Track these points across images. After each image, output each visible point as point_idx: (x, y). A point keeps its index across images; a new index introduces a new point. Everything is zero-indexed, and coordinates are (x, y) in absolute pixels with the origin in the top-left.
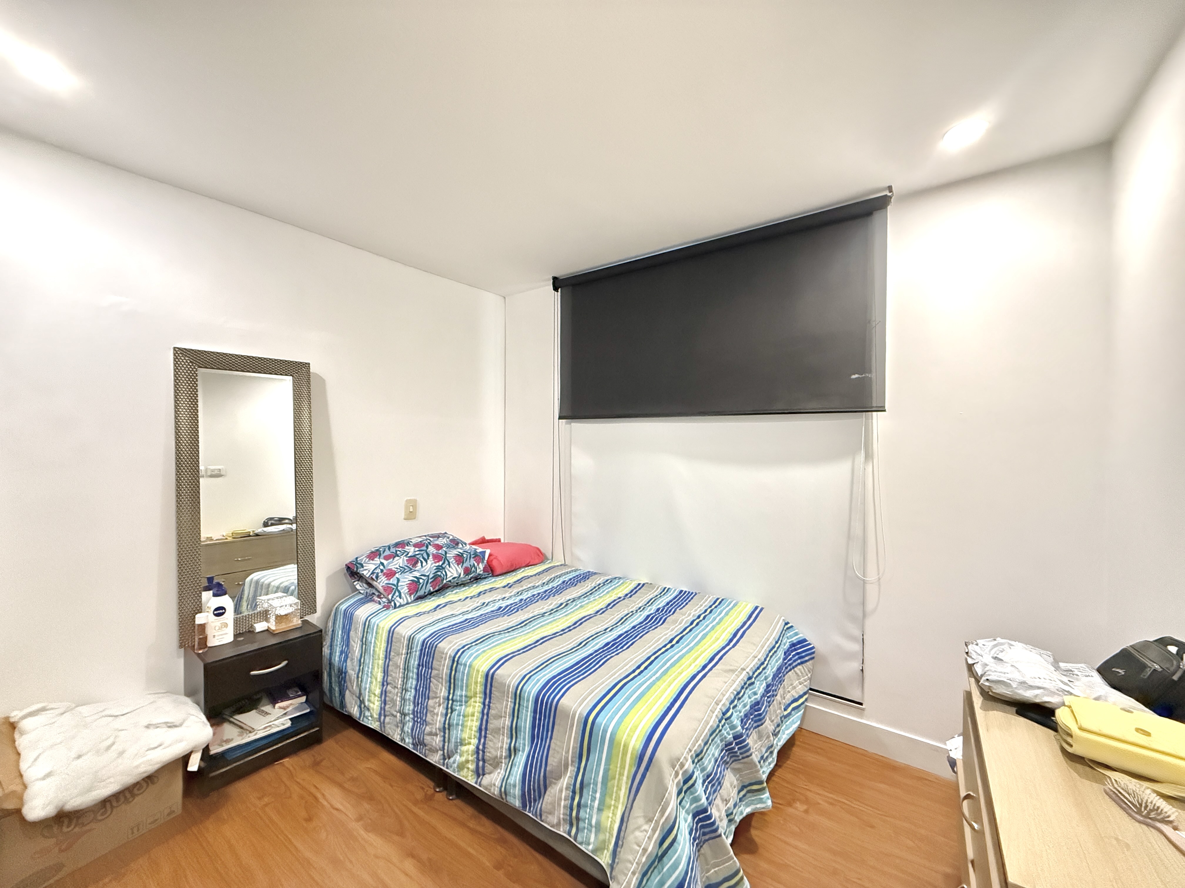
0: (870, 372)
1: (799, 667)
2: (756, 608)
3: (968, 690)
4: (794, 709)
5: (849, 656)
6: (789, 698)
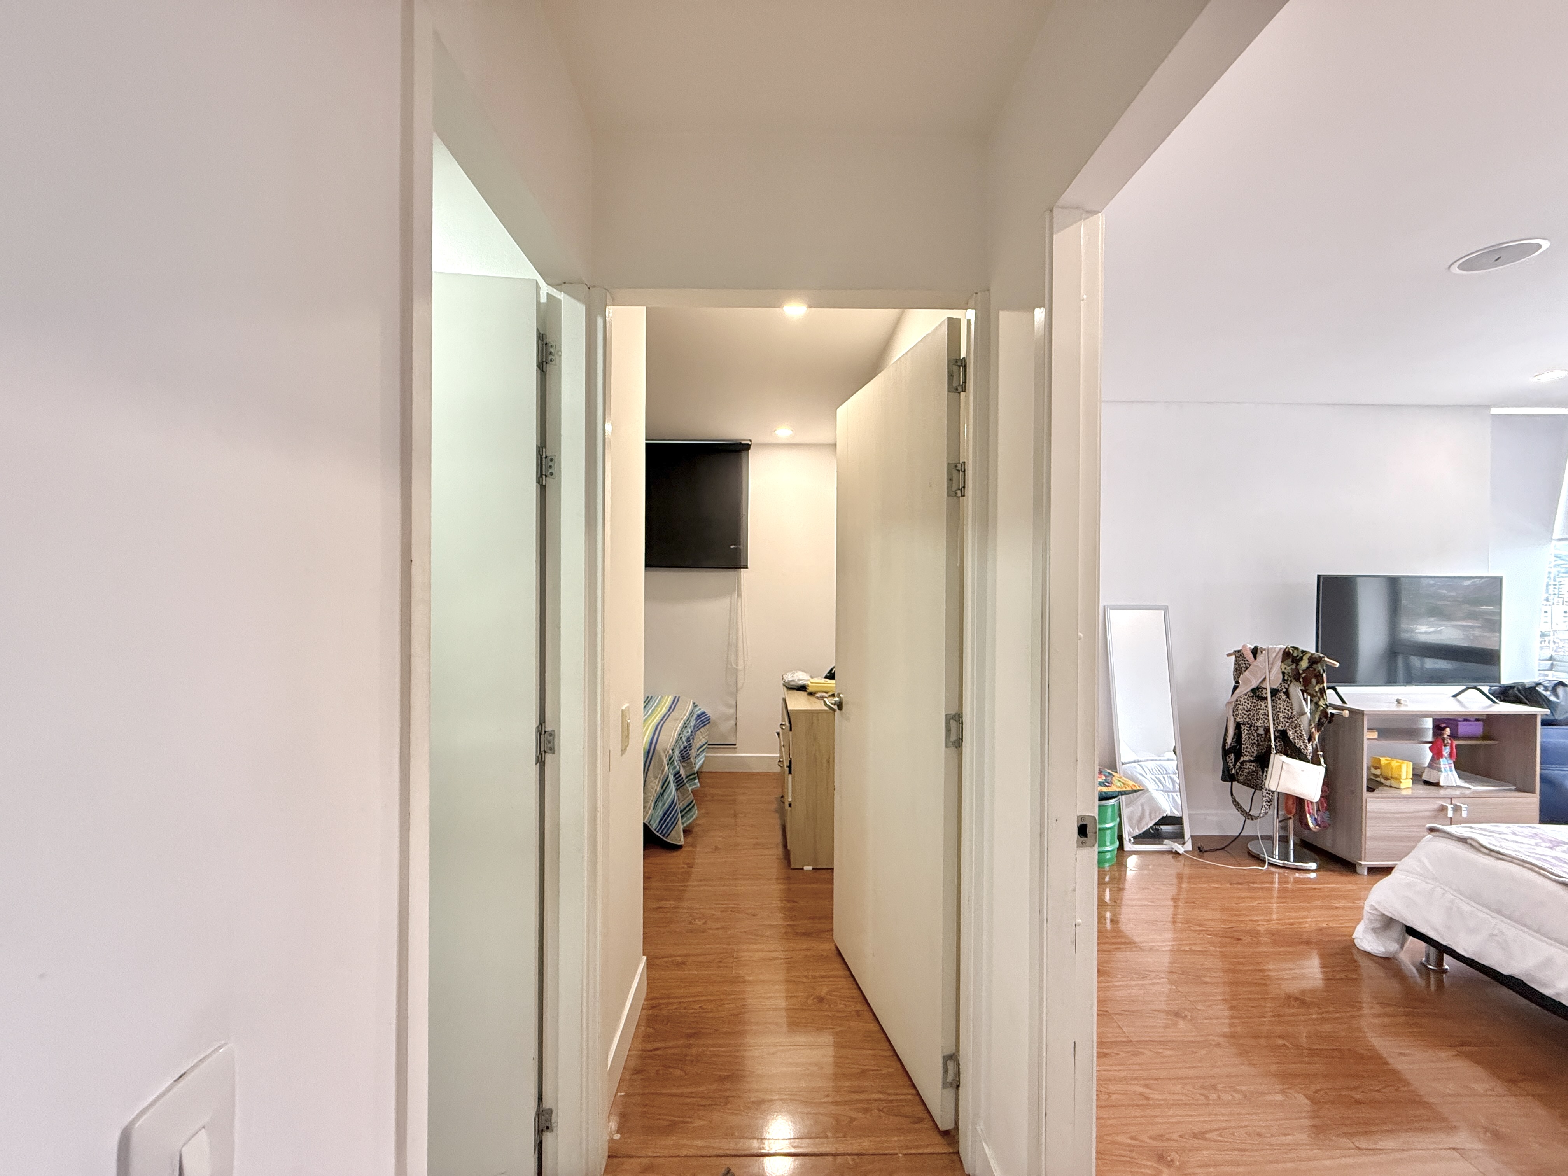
0: (740, 545)
1: (703, 728)
2: (675, 697)
3: (784, 697)
4: (701, 752)
5: (728, 718)
6: (698, 746)
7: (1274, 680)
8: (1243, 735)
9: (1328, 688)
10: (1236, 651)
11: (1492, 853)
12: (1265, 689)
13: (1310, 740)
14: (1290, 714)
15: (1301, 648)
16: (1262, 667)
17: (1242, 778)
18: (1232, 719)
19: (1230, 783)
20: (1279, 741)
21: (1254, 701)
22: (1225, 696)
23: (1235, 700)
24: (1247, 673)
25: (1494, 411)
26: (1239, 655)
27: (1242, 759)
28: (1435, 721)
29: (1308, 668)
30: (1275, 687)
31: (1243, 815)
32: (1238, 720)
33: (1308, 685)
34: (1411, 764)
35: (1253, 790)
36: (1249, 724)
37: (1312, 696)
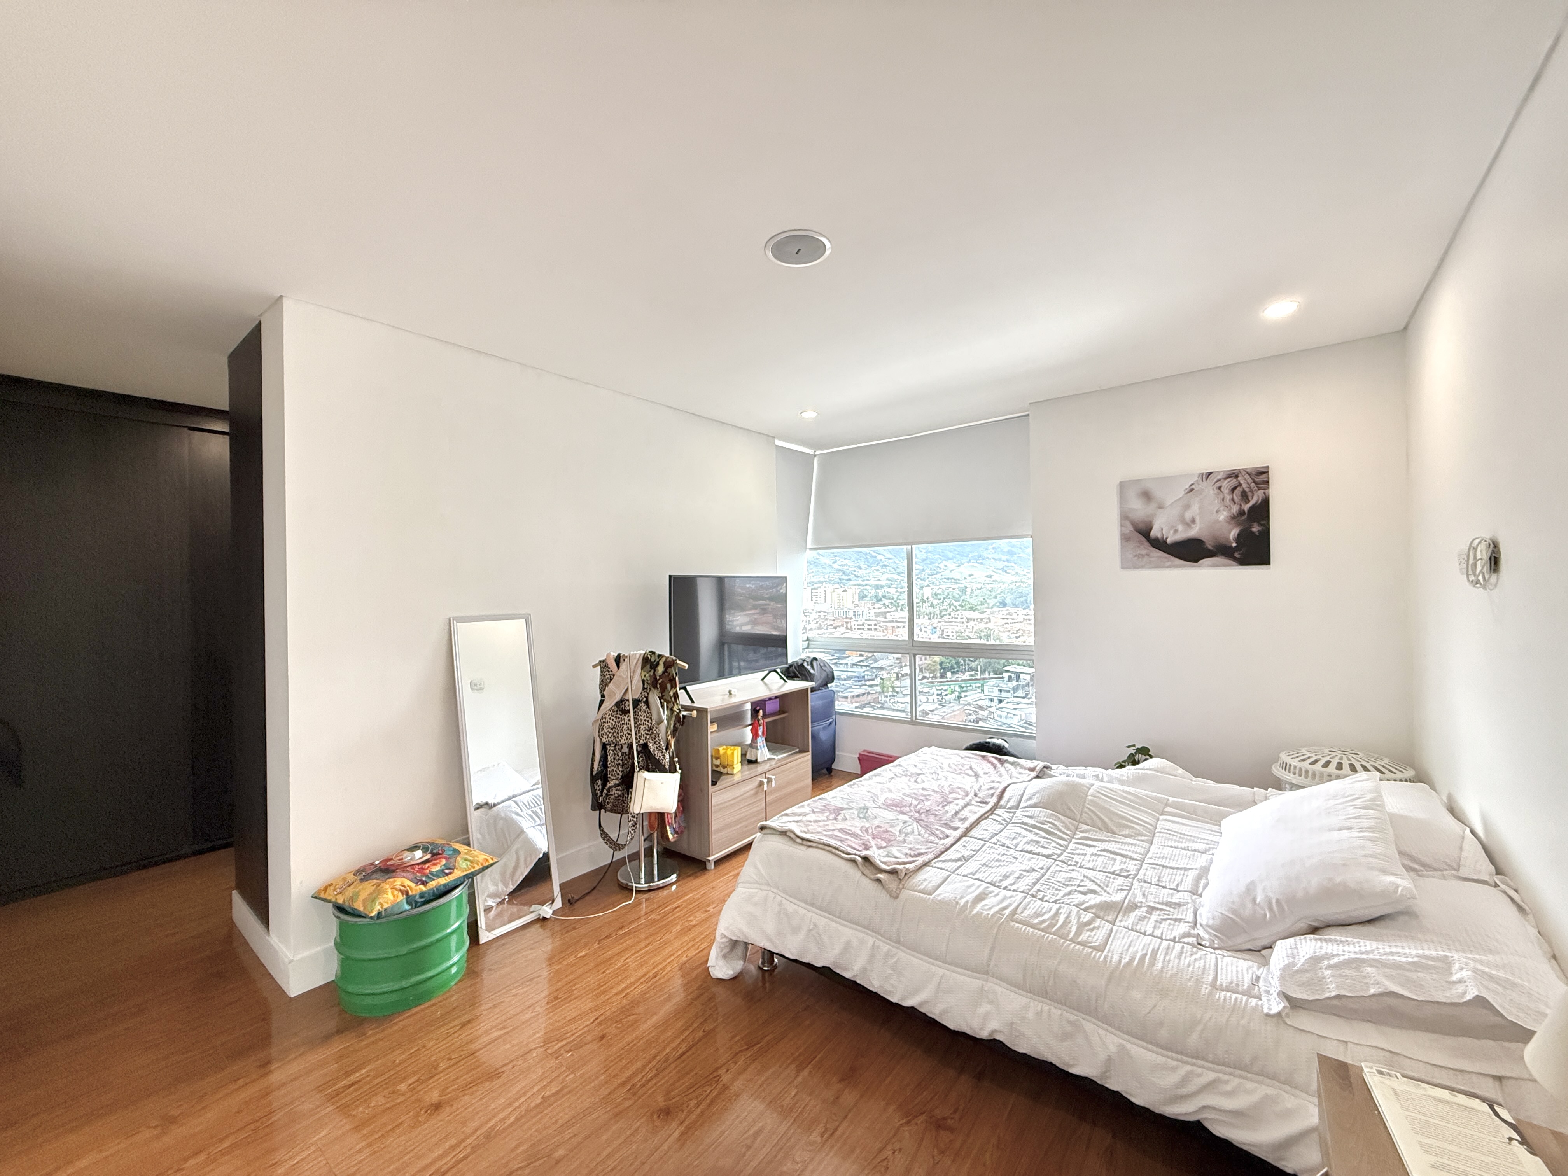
7: (635, 690)
8: (609, 757)
9: (680, 689)
10: (600, 662)
11: (805, 842)
12: (628, 700)
13: (667, 749)
14: (650, 725)
15: (658, 652)
16: (625, 677)
17: (608, 806)
18: (598, 739)
19: (598, 812)
20: (642, 757)
21: (618, 716)
22: (592, 714)
23: (600, 717)
24: (611, 685)
25: (778, 442)
26: (604, 664)
27: (609, 785)
28: (752, 704)
29: (664, 673)
30: (636, 697)
31: (611, 847)
32: (604, 740)
33: (664, 691)
34: (739, 749)
35: (620, 815)
36: (613, 743)
37: (668, 702)
